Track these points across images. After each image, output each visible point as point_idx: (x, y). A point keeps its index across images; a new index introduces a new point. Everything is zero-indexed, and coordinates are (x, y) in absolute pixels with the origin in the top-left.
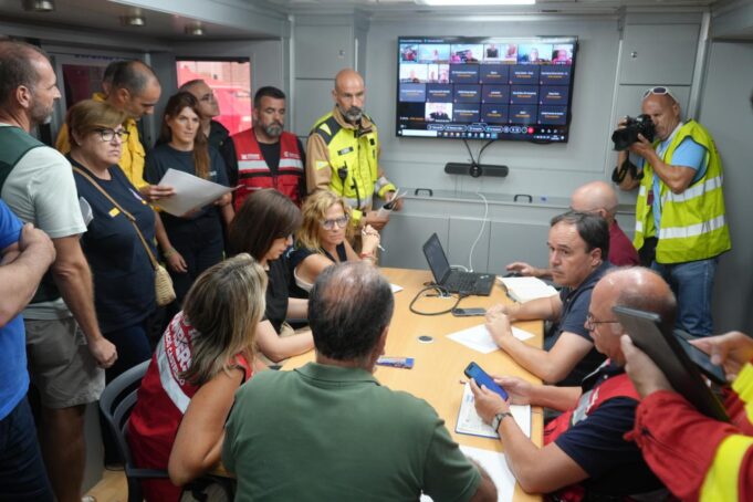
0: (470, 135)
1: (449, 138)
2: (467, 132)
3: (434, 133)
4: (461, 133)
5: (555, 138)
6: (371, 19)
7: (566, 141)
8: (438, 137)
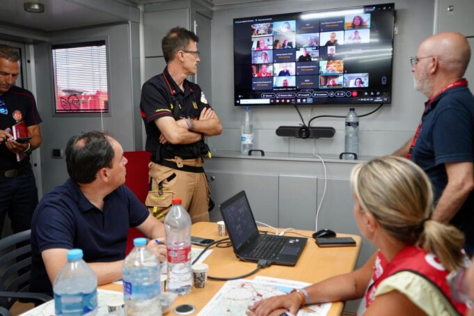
0: (299, 101)
1: (280, 103)
2: (296, 98)
3: (267, 101)
4: (290, 99)
5: (378, 99)
6: (214, 9)
7: (389, 103)
8: (271, 104)
